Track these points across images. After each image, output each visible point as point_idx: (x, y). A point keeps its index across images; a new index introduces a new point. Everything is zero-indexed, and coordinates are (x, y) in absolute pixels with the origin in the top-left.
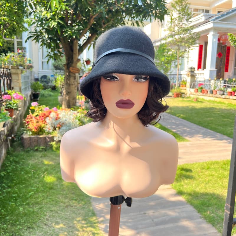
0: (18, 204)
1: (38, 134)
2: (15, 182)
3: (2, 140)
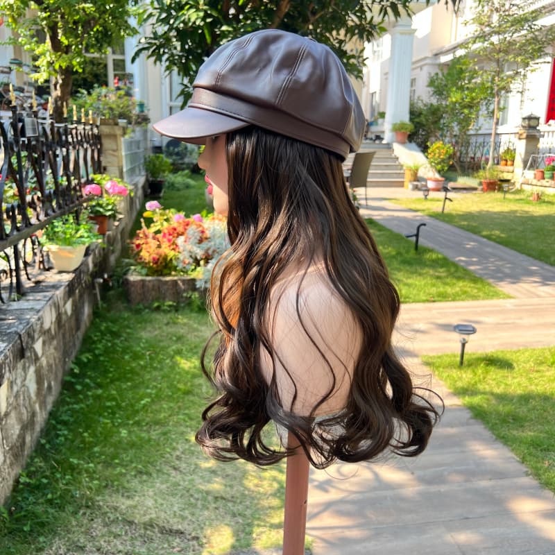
0: (117, 422)
1: (160, 273)
2: (111, 375)
3: (84, 285)
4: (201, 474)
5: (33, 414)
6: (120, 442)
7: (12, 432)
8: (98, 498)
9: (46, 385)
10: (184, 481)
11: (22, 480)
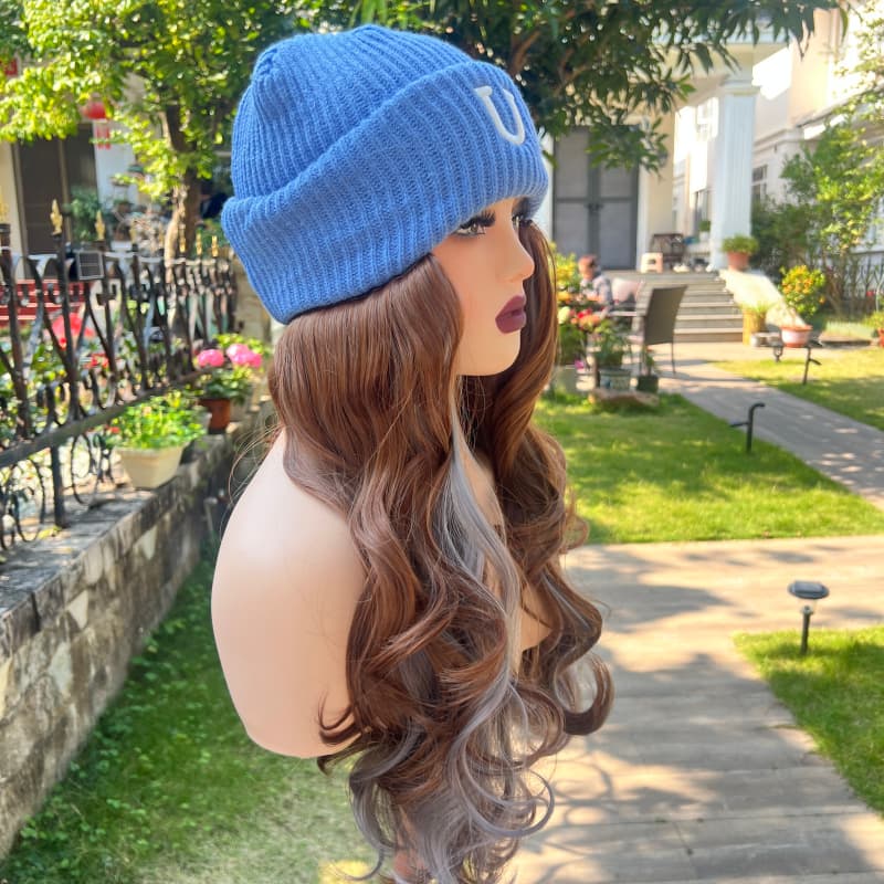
0: (200, 737)
4: (319, 836)
5: (64, 721)
6: (197, 773)
7: (16, 752)
8: (141, 871)
9: (93, 672)
10: (290, 845)
11: (24, 834)
